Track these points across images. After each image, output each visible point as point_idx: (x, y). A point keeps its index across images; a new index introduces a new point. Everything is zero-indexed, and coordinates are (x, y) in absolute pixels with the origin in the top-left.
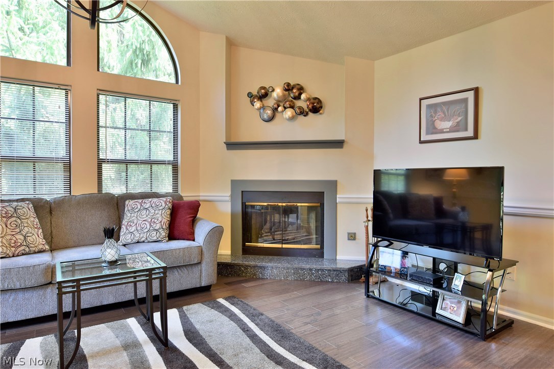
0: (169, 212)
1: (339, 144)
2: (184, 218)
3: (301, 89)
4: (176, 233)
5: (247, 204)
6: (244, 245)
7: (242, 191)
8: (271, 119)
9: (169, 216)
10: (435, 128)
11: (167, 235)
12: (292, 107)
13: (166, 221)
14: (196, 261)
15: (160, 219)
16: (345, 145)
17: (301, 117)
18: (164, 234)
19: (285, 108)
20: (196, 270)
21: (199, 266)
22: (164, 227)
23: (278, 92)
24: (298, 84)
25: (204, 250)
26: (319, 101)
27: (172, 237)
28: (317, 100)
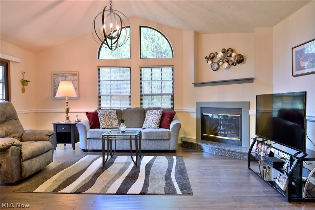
0: (160, 116)
1: (250, 80)
2: (167, 119)
3: (232, 51)
4: (163, 126)
5: (203, 114)
6: (202, 135)
7: (201, 108)
8: (218, 69)
9: (160, 118)
10: (300, 66)
11: (158, 126)
12: (227, 62)
13: (158, 119)
14: (167, 138)
15: (156, 119)
16: (254, 81)
17: (233, 67)
18: (157, 125)
19: (224, 62)
20: (168, 142)
21: (169, 141)
22: (157, 122)
23: (220, 55)
24: (230, 48)
25: (171, 133)
26: (242, 56)
27: (160, 127)
28: (240, 56)
